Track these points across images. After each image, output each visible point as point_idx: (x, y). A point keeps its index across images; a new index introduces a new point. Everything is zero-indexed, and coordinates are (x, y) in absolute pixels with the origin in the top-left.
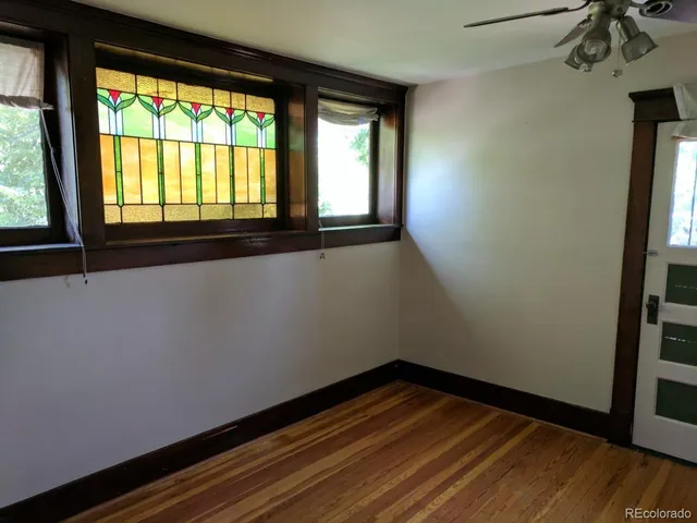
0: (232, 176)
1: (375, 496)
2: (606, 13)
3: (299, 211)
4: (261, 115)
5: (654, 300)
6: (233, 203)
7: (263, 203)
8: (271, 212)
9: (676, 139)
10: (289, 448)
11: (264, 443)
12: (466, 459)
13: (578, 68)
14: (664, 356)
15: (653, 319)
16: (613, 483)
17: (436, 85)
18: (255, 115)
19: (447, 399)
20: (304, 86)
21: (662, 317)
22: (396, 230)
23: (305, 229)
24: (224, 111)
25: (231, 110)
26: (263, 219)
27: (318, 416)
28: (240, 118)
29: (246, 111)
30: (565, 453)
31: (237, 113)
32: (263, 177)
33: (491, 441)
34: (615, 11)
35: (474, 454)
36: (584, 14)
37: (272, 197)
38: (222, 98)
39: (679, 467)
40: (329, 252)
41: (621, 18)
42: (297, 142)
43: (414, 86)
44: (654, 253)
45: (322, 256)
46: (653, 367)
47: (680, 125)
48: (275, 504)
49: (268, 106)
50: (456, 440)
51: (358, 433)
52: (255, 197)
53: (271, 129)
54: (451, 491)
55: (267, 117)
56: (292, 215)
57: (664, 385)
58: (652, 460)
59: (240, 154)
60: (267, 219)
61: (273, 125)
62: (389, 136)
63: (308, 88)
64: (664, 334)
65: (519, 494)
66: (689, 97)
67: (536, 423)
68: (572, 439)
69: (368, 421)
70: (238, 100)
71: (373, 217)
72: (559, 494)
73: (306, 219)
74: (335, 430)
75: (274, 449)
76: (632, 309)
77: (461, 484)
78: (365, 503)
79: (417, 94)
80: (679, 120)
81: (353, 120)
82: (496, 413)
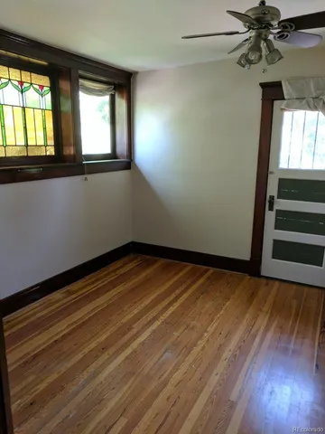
0: (25, 128)
1: (130, 316)
2: (259, 36)
3: (69, 151)
4: (42, 87)
5: (272, 198)
6: (27, 146)
7: (46, 146)
8: (51, 151)
9: (283, 110)
10: (74, 296)
11: (57, 295)
12: (178, 292)
13: (244, 66)
14: (277, 227)
15: (271, 208)
16: (253, 295)
17: (150, 73)
18: (37, 87)
19: (162, 261)
20: (70, 69)
21: (276, 207)
22: (128, 163)
23: (74, 162)
24: (17, 83)
25: (21, 83)
26: (46, 156)
27: (87, 277)
28: (28, 89)
29: (31, 84)
30: (228, 283)
31: (25, 85)
32: (45, 129)
33: (189, 282)
34: (263, 36)
35: (181, 289)
36: (247, 36)
37: (51, 142)
38: (15, 74)
39: (283, 285)
40: (90, 177)
41: (266, 40)
42: (66, 106)
43: (136, 73)
44: (272, 173)
45: (86, 179)
46: (271, 234)
47: (285, 102)
48: (71, 328)
49: (45, 81)
50: (171, 282)
51: (113, 284)
52: (41, 142)
53: (48, 97)
54: (172, 309)
55: (45, 89)
56: (64, 153)
57: (276, 242)
58: (271, 282)
59: (29, 113)
60: (49, 156)
61: (50, 94)
62: (121, 104)
63: (72, 71)
64: (277, 216)
65: (207, 306)
66: (289, 87)
67: (212, 270)
68: (231, 275)
69: (118, 278)
70: (26, 76)
71: (114, 155)
72: (228, 304)
73: (74, 156)
74: (100, 284)
75: (64, 298)
76: (262, 202)
77: (176, 305)
78: (124, 320)
79: (139, 78)
80: (284, 99)
81: (100, 93)
82: (190, 266)
